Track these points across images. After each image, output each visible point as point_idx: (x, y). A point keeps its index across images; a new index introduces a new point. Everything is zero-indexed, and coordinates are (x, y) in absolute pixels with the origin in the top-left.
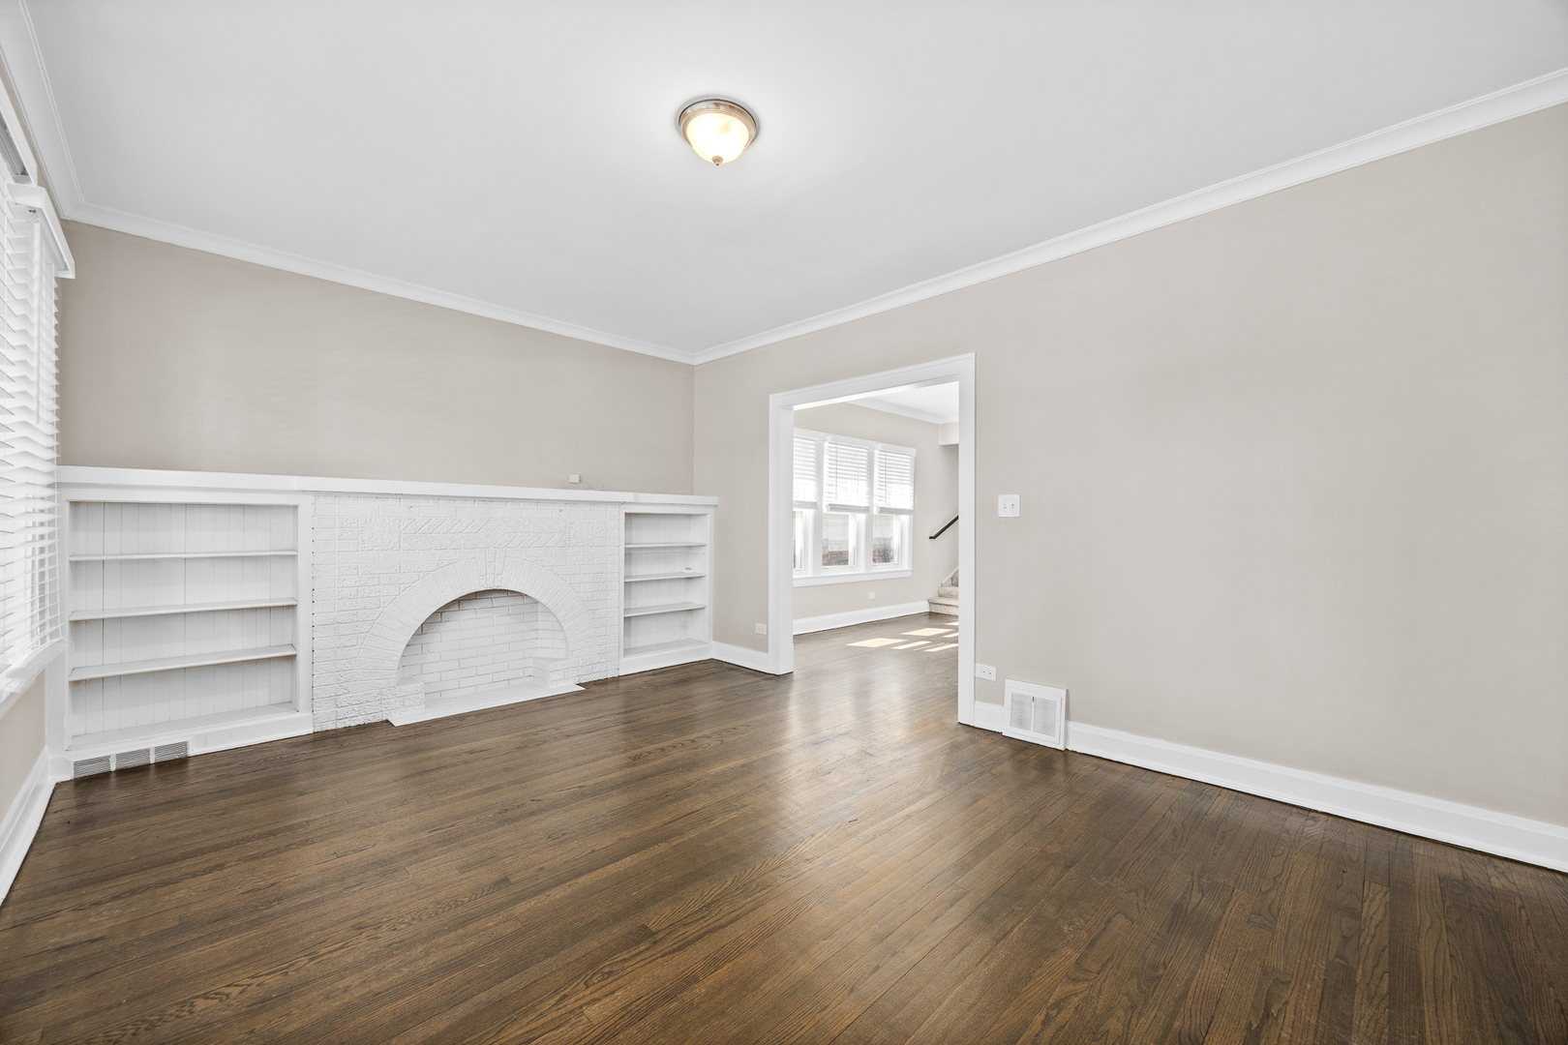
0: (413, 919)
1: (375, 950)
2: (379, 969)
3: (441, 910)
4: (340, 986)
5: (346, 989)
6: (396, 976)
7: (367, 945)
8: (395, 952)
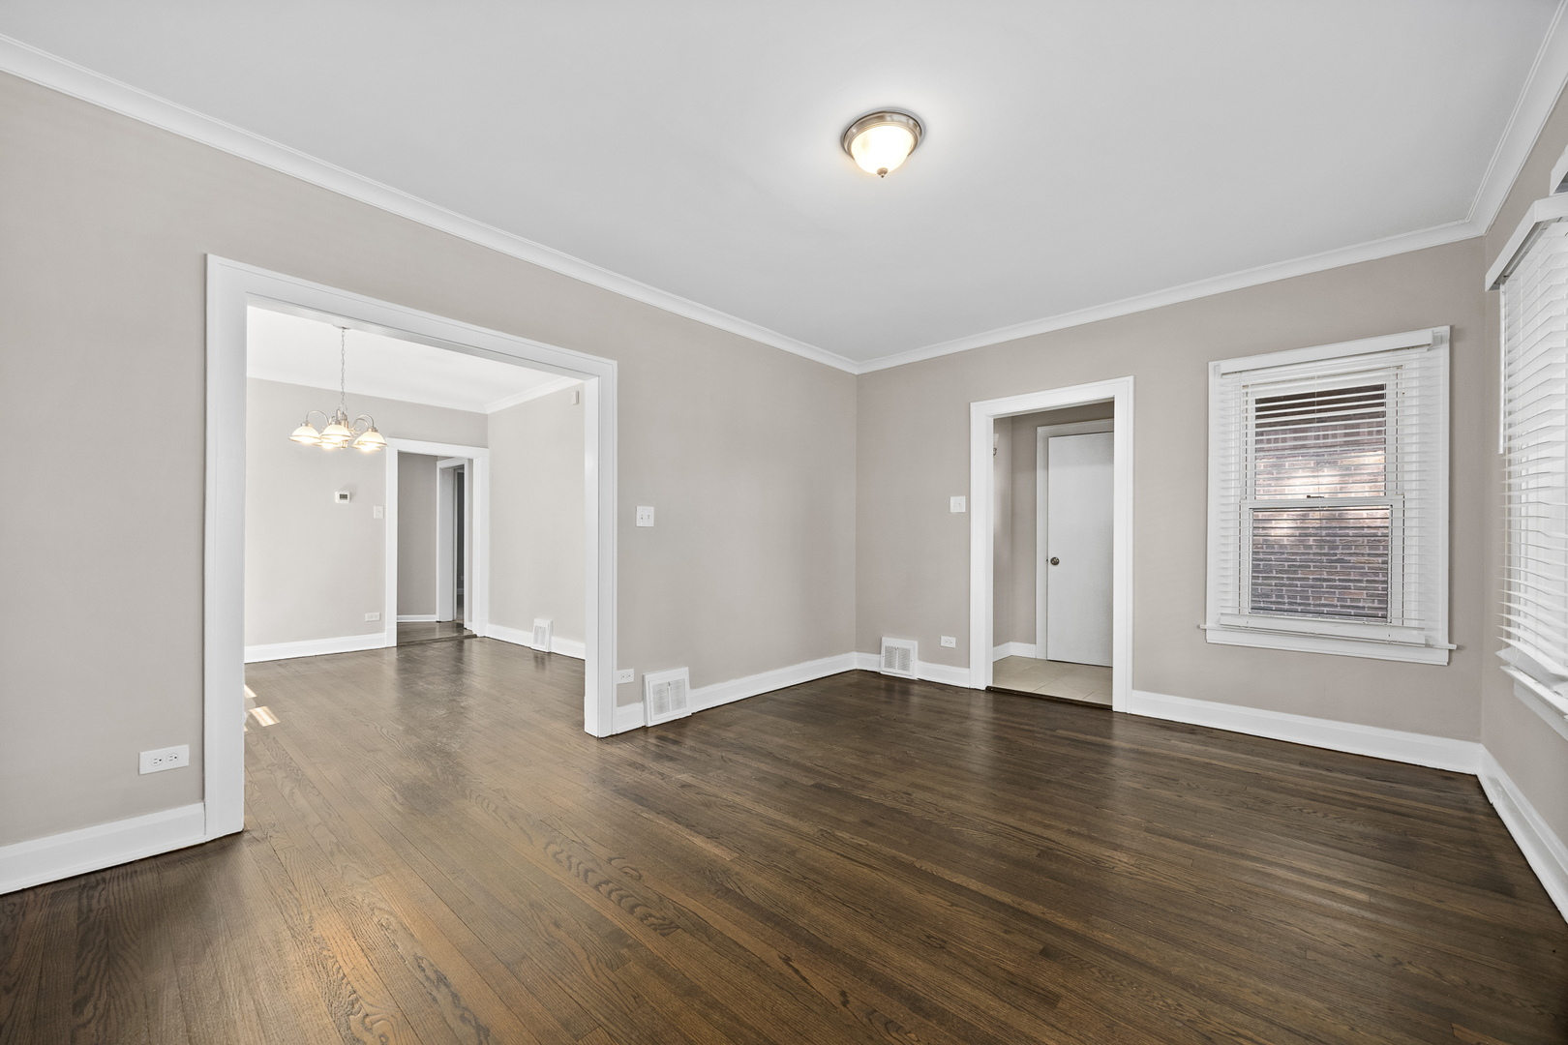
0: (1154, 998)
1: (1211, 1003)
2: (1221, 985)
3: (1125, 983)
4: (1261, 1000)
5: (1258, 993)
6: (1212, 968)
7: (1215, 1014)
8: (1197, 986)
